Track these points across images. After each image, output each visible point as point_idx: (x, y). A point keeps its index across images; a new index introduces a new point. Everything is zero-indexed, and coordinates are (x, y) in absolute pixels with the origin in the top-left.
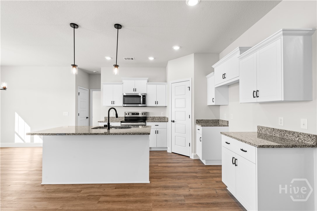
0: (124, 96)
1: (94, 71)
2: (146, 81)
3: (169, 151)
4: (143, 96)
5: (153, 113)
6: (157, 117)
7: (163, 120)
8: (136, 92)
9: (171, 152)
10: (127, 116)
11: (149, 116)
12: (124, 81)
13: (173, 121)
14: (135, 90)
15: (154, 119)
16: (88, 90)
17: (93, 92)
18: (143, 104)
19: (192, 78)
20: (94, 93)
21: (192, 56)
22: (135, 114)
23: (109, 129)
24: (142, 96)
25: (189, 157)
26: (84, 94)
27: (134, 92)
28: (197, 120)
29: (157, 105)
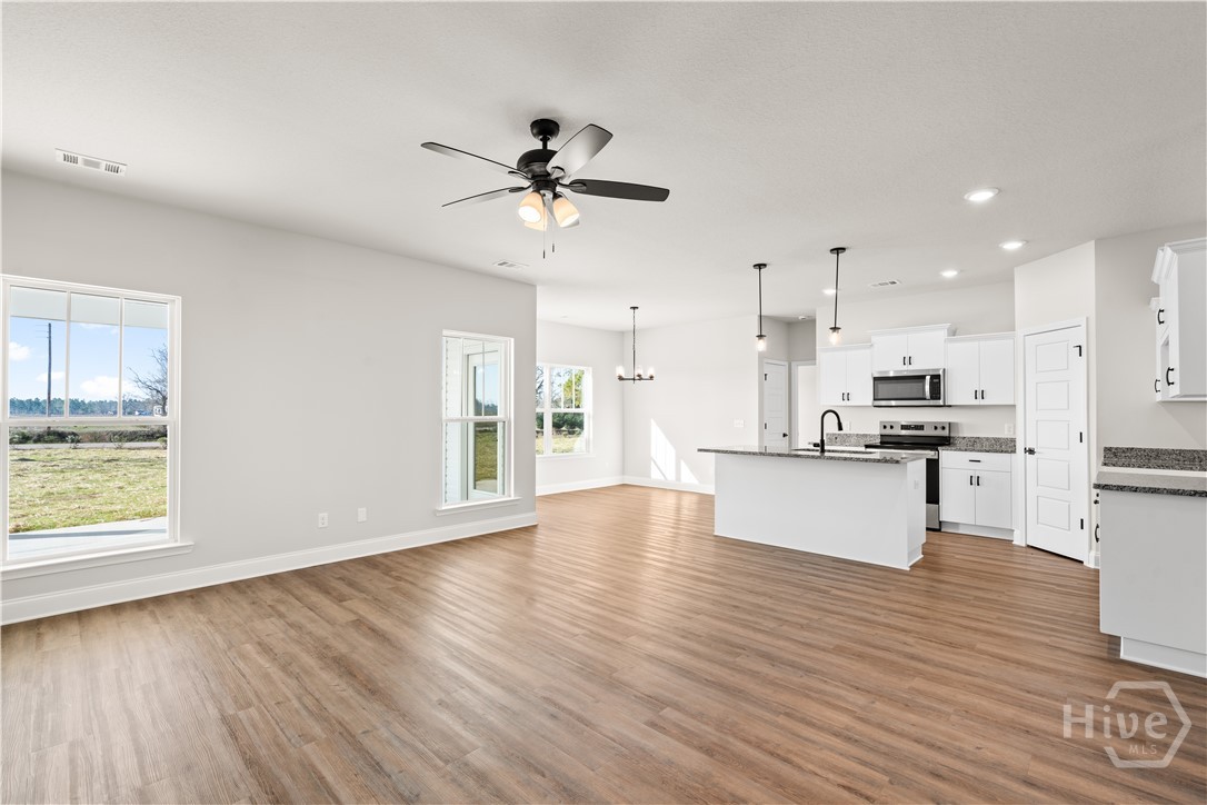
0: (875, 379)
1: (800, 318)
2: (943, 334)
3: (1018, 540)
4: (933, 377)
5: (969, 426)
6: (987, 439)
7: (1005, 446)
8: (911, 367)
9: (1024, 545)
10: (888, 431)
11: (961, 435)
12: (874, 339)
13: (1031, 452)
14: (908, 360)
15: (974, 444)
16: (786, 363)
17: (800, 368)
18: (932, 398)
19: (1087, 319)
20: (802, 371)
21: (1090, 248)
22: (913, 429)
23: (823, 451)
24: (928, 378)
25: (1082, 562)
26: (778, 374)
27: (905, 368)
28: (1107, 450)
29: (982, 402)
